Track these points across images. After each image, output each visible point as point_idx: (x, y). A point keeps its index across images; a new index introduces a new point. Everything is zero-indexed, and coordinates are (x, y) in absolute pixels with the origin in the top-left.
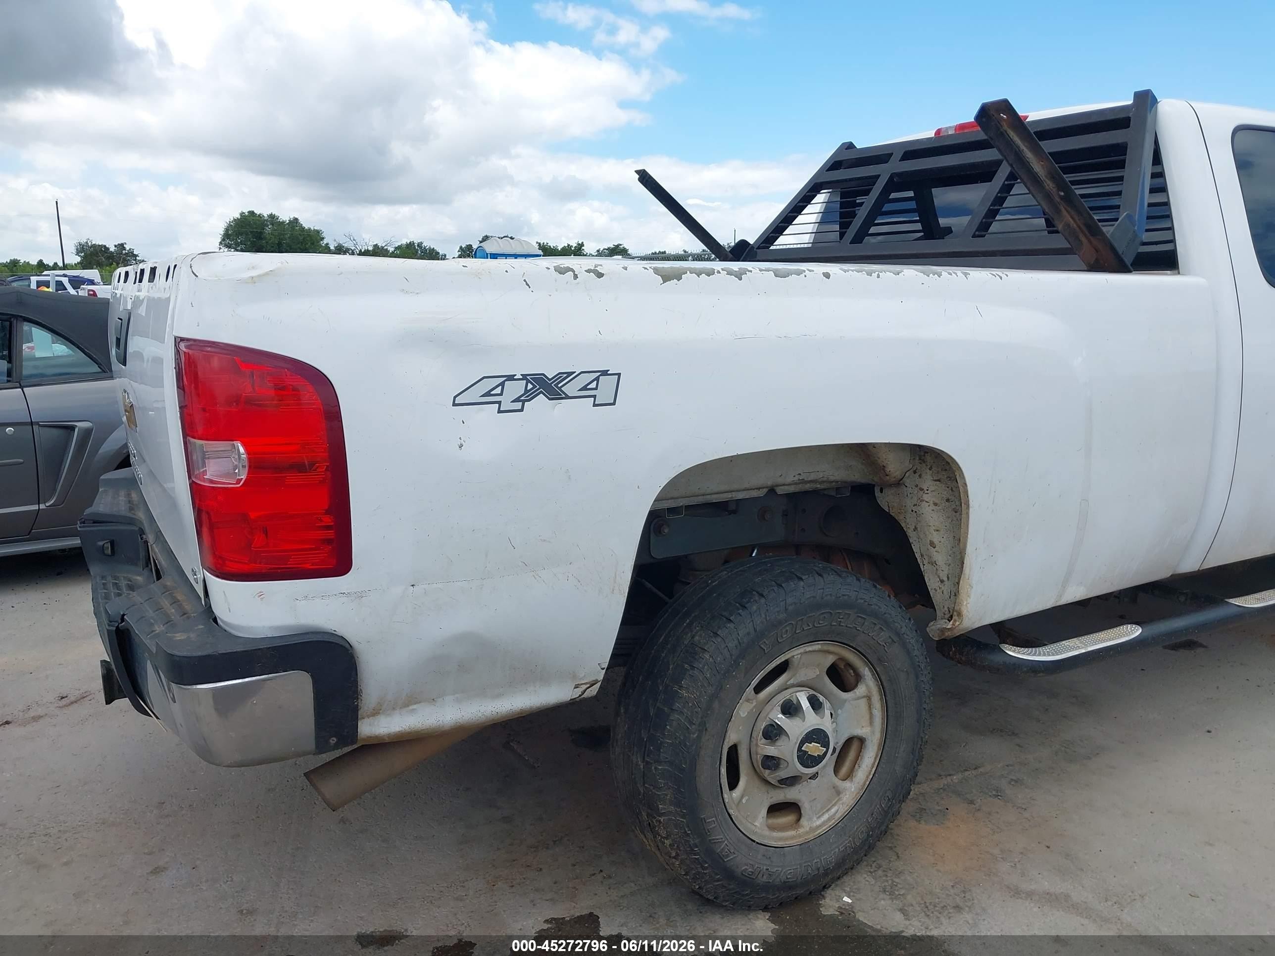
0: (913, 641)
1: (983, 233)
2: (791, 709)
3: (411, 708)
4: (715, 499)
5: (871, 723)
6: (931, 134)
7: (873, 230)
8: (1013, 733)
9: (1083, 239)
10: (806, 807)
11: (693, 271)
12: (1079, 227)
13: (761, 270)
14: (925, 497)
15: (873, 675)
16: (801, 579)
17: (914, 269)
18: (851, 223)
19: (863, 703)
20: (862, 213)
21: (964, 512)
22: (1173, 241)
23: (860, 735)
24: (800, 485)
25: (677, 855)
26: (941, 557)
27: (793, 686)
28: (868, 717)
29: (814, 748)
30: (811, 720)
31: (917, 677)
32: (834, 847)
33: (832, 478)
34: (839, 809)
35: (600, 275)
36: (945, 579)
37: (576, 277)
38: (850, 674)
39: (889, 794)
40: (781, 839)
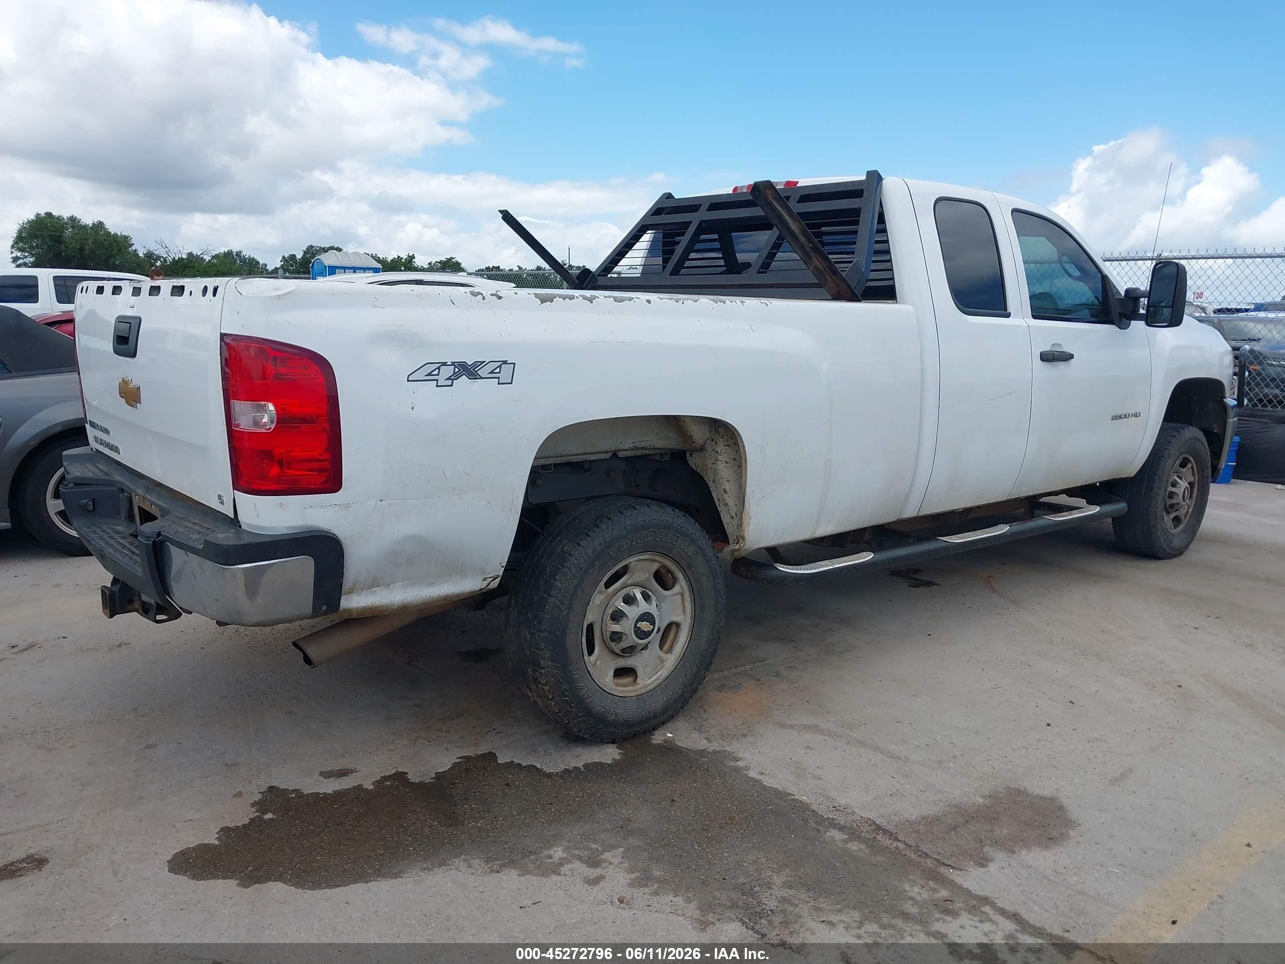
0: (711, 554)
1: (765, 270)
2: (629, 600)
3: (373, 589)
4: (574, 459)
5: (684, 612)
6: (730, 191)
7: (687, 264)
8: (791, 640)
9: (828, 277)
10: (640, 671)
11: (560, 296)
12: (825, 269)
13: (605, 297)
14: (720, 458)
15: (685, 577)
16: (636, 509)
17: (708, 299)
18: (670, 258)
19: (679, 597)
20: (679, 250)
21: (744, 465)
22: (893, 279)
23: (677, 621)
24: (635, 451)
25: (553, 698)
26: (731, 500)
27: (631, 585)
28: (681, 608)
29: (645, 626)
30: (643, 606)
31: (715, 580)
32: (660, 698)
33: (657, 446)
34: (663, 673)
35: (500, 298)
36: (734, 515)
37: (484, 298)
38: (669, 577)
39: (697, 662)
40: (623, 692)
